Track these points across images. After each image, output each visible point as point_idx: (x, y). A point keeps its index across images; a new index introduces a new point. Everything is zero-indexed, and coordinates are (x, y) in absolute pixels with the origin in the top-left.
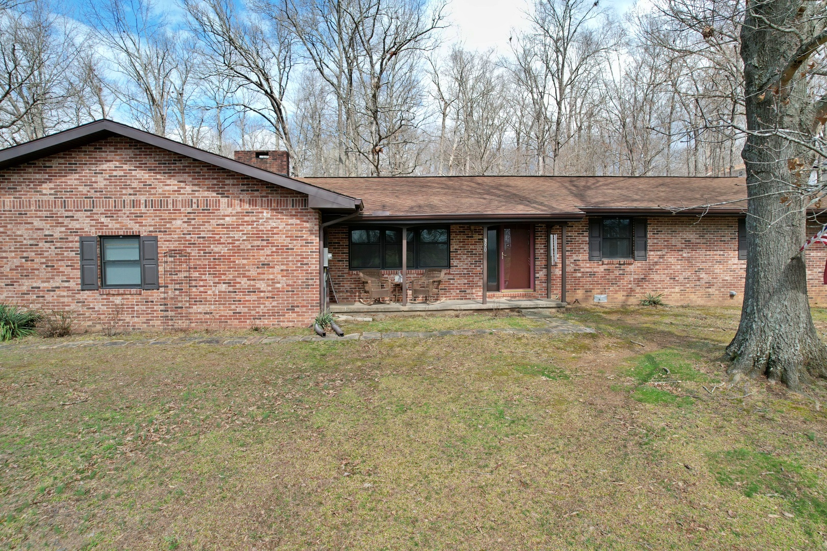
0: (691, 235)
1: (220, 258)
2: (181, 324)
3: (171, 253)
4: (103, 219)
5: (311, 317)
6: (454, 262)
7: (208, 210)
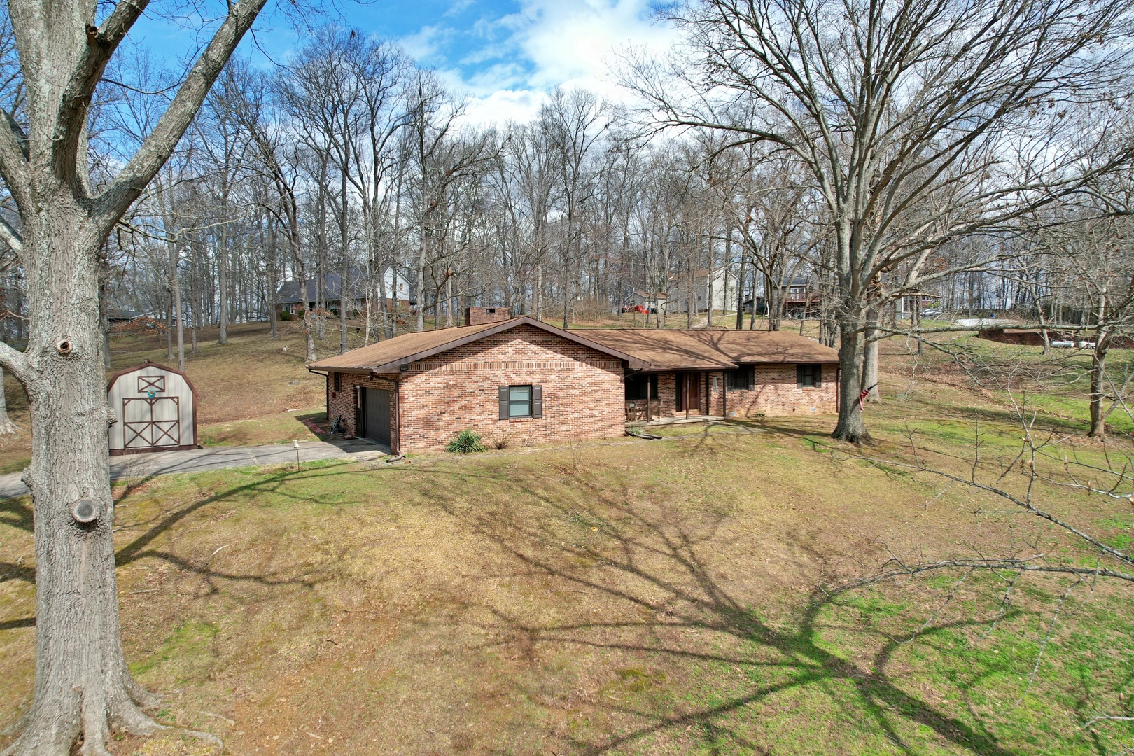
0: (775, 375)
1: (575, 398)
2: (553, 438)
3: (550, 395)
4: (512, 375)
5: (622, 430)
6: (660, 394)
7: (569, 369)
